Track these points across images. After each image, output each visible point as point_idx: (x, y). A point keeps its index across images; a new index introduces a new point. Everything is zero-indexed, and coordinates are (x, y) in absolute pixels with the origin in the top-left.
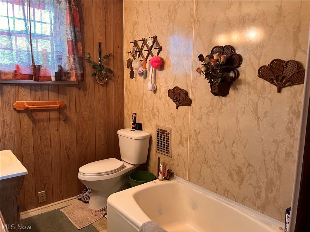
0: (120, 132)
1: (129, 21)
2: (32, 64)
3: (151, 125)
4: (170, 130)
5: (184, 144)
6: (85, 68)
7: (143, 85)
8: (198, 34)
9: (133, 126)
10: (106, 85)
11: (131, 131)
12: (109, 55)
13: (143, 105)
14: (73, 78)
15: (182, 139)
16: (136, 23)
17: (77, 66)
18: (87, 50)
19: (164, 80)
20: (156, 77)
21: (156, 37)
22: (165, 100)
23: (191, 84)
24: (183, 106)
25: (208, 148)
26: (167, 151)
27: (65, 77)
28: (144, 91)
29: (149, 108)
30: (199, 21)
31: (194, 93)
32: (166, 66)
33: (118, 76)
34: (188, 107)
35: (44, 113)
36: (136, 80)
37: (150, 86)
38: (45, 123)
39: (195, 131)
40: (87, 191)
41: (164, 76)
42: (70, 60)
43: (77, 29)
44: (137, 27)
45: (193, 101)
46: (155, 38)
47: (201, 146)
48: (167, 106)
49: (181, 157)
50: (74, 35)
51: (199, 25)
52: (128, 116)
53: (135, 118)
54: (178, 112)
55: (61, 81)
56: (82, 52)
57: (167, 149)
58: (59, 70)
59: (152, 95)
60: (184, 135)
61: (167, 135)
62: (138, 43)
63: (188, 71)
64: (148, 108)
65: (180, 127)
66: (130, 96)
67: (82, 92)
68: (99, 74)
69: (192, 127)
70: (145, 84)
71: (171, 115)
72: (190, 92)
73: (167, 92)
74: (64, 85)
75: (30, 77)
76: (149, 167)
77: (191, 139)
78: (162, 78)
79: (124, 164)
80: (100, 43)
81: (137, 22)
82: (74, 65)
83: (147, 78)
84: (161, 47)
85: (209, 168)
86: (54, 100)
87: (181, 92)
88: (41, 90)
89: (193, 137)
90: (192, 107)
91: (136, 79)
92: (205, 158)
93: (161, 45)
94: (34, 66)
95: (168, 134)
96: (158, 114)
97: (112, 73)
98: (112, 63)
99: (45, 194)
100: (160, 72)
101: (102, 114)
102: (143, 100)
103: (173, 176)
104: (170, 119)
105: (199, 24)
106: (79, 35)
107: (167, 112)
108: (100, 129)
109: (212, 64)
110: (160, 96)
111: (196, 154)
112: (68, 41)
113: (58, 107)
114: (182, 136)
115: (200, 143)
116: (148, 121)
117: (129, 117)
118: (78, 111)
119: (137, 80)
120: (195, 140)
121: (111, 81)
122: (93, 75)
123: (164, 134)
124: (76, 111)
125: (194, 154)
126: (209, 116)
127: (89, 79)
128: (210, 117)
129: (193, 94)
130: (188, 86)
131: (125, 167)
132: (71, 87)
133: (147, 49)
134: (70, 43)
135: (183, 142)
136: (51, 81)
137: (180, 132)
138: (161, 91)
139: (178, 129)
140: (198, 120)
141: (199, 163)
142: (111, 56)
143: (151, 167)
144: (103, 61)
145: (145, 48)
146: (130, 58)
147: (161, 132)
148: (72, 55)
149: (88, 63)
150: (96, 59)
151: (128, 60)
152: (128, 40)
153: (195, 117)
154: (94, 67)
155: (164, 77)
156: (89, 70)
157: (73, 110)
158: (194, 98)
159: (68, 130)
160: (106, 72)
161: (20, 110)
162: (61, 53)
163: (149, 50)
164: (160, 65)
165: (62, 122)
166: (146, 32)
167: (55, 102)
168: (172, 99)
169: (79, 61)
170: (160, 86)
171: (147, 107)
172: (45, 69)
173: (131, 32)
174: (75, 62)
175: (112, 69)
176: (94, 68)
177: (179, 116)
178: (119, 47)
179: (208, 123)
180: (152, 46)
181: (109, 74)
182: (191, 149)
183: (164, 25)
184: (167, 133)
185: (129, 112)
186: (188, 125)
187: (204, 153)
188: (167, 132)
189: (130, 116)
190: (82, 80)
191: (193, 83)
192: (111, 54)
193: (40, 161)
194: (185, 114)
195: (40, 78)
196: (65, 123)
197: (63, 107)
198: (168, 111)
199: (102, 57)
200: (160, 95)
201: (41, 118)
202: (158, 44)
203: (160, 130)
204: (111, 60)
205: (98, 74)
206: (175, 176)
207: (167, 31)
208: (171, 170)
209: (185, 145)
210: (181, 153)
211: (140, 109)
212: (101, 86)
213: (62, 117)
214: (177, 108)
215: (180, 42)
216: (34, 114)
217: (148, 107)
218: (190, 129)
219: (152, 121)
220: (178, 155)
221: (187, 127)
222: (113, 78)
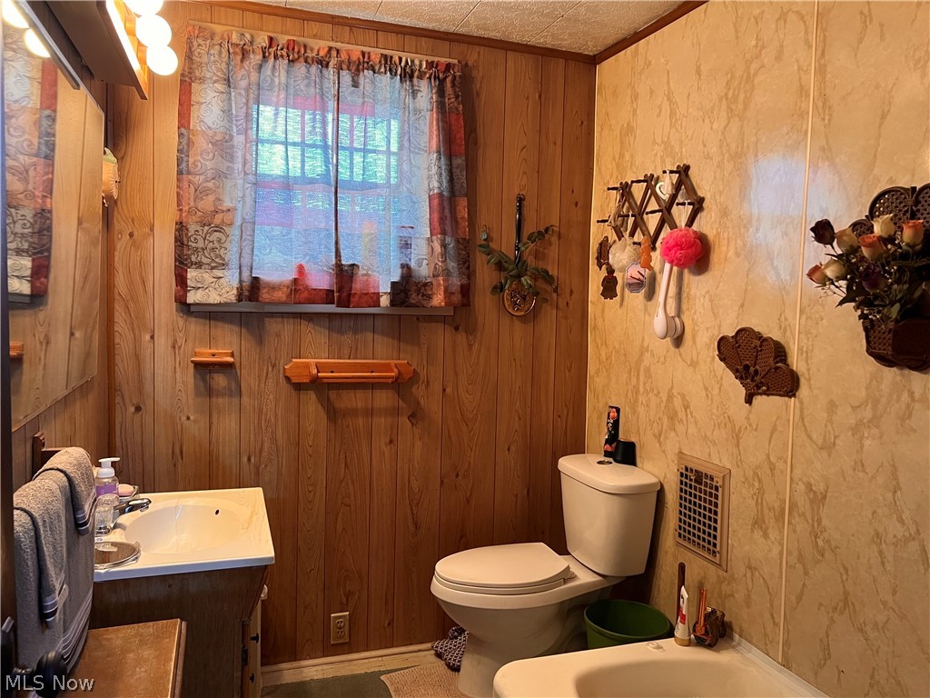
0: (567, 464)
1: (610, 125)
2: (334, 262)
3: (664, 452)
4: (724, 477)
5: (770, 531)
6: (475, 271)
7: (643, 319)
8: (824, 150)
9: (608, 448)
10: (532, 317)
11: (600, 463)
12: (547, 230)
13: (642, 384)
14: (438, 299)
15: (762, 511)
16: (629, 130)
17: (452, 265)
18: (484, 218)
19: (707, 304)
20: (684, 296)
21: (687, 168)
22: (711, 372)
23: (796, 322)
24: (768, 395)
25: (859, 558)
26: (711, 548)
27: (418, 295)
28: (645, 336)
29: (659, 393)
30: (830, 108)
31: (807, 352)
32: (716, 260)
33: (571, 292)
34: (786, 399)
35: (360, 394)
36: (621, 305)
37: (659, 323)
38: (360, 421)
39: (809, 486)
40: (460, 634)
41: (706, 293)
42: (433, 249)
43: (459, 161)
44: (632, 142)
45: (802, 381)
46: (683, 171)
47: (830, 546)
48: (716, 391)
49: (757, 574)
50: (448, 178)
51: (826, 121)
52: (595, 416)
53: (616, 423)
54: (751, 416)
55: (407, 306)
56: (468, 226)
57: (711, 539)
58: (402, 277)
59: (668, 351)
60: (770, 498)
61: (713, 492)
62: (632, 189)
63: (788, 277)
64: (656, 395)
65: (757, 468)
66: (603, 353)
67: (461, 338)
68: (514, 286)
69: (797, 472)
70: (650, 315)
71: (729, 425)
72: (792, 347)
73: (716, 344)
74: (415, 319)
75: (327, 295)
76: (655, 592)
77: (796, 515)
78: (702, 299)
79: (568, 568)
80: (520, 198)
81: (633, 127)
82: (442, 262)
83: (656, 296)
84: (702, 200)
85: (861, 630)
86: (387, 359)
87: (760, 346)
88: (355, 332)
89: (801, 510)
90: (801, 403)
91: (622, 300)
92: (846, 593)
93: (700, 194)
94: (339, 266)
95: (717, 489)
96: (687, 415)
97: (551, 284)
98: (553, 252)
99: (347, 623)
100: (697, 278)
101: (518, 404)
102: (642, 369)
103: (732, 638)
104: (725, 436)
105: (827, 118)
106: (461, 177)
107: (715, 411)
108: (509, 450)
109: (865, 252)
110: (695, 359)
111: (811, 572)
112: (430, 196)
113: (392, 377)
114: (764, 503)
115: (826, 534)
116: (654, 435)
117: (599, 417)
118: (448, 390)
119: (625, 303)
120: (810, 521)
121: (549, 308)
122: (495, 288)
123: (703, 488)
124: (444, 390)
125: (806, 573)
126: (862, 437)
127: (484, 302)
128: (867, 443)
129: (805, 354)
130: (788, 328)
131: (573, 577)
132: (433, 324)
133: (657, 208)
134: (436, 202)
135: (767, 521)
136: (379, 306)
137: (756, 484)
138: (698, 340)
139: (752, 473)
140: (822, 448)
141: (823, 608)
142: (550, 232)
143: (659, 590)
144: (527, 248)
145: (653, 205)
146: (607, 237)
147: (693, 478)
148: (439, 236)
149: (484, 256)
150: (506, 243)
151: (601, 244)
152: (606, 182)
153: (810, 437)
154: (500, 266)
155: (707, 296)
156: (485, 275)
157: (437, 387)
158: (808, 370)
159: (419, 444)
160: (536, 280)
161: (299, 384)
162: (410, 230)
163: (664, 210)
164: (696, 255)
165: (404, 421)
166: (659, 155)
167: (389, 365)
168: (732, 370)
169: (457, 249)
170: (695, 324)
171: (652, 390)
172: (367, 275)
173: (614, 159)
174: (445, 253)
175: (553, 271)
176: (500, 271)
177: (756, 430)
178: (576, 204)
179: (860, 465)
180: (673, 197)
181: (541, 284)
182: (795, 553)
183: (711, 129)
184: (714, 484)
185: (598, 402)
186: (786, 462)
187: (841, 575)
188: (712, 479)
189: (601, 414)
190: (463, 305)
191: (804, 317)
192: (552, 226)
193: (339, 527)
194: (775, 425)
195: (352, 299)
196: (413, 424)
197: (410, 378)
198: (720, 408)
199: (525, 238)
200: (694, 353)
201: (350, 406)
202: (691, 190)
203: (692, 470)
204: (550, 244)
205: (511, 285)
206: (737, 637)
207: (721, 147)
208: (723, 615)
209: (773, 534)
210: (761, 562)
211: (630, 394)
212: (517, 322)
213: (404, 405)
214: (749, 400)
215: (761, 181)
216: (333, 394)
217: (656, 392)
218: (791, 478)
219: (666, 438)
220: (750, 568)
221: (782, 472)
222: (555, 298)
